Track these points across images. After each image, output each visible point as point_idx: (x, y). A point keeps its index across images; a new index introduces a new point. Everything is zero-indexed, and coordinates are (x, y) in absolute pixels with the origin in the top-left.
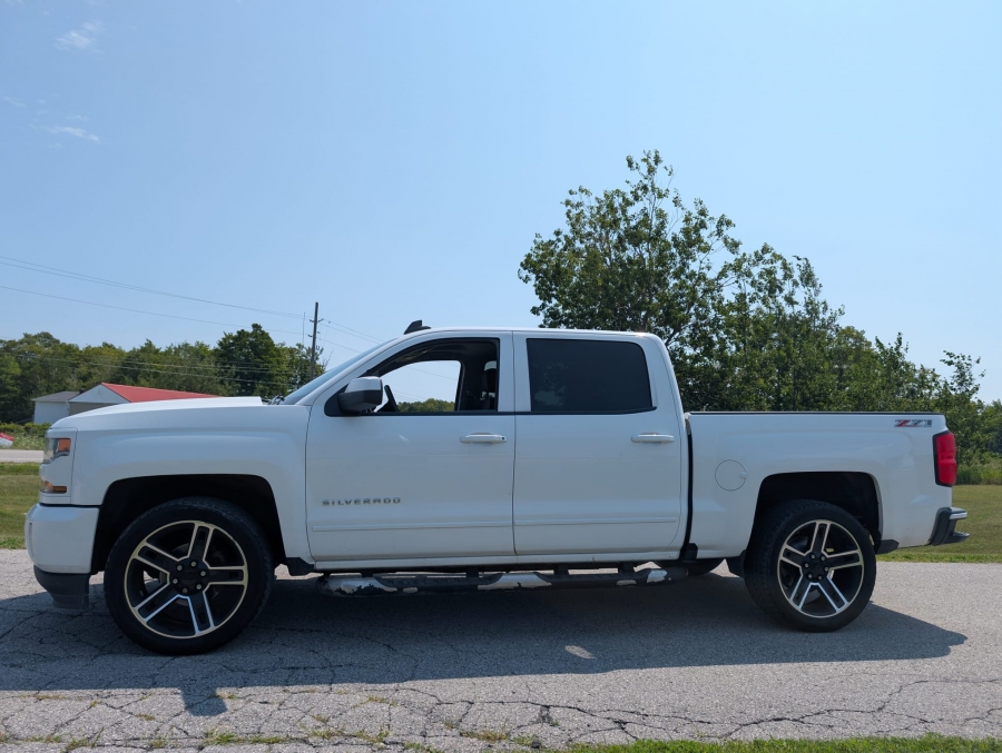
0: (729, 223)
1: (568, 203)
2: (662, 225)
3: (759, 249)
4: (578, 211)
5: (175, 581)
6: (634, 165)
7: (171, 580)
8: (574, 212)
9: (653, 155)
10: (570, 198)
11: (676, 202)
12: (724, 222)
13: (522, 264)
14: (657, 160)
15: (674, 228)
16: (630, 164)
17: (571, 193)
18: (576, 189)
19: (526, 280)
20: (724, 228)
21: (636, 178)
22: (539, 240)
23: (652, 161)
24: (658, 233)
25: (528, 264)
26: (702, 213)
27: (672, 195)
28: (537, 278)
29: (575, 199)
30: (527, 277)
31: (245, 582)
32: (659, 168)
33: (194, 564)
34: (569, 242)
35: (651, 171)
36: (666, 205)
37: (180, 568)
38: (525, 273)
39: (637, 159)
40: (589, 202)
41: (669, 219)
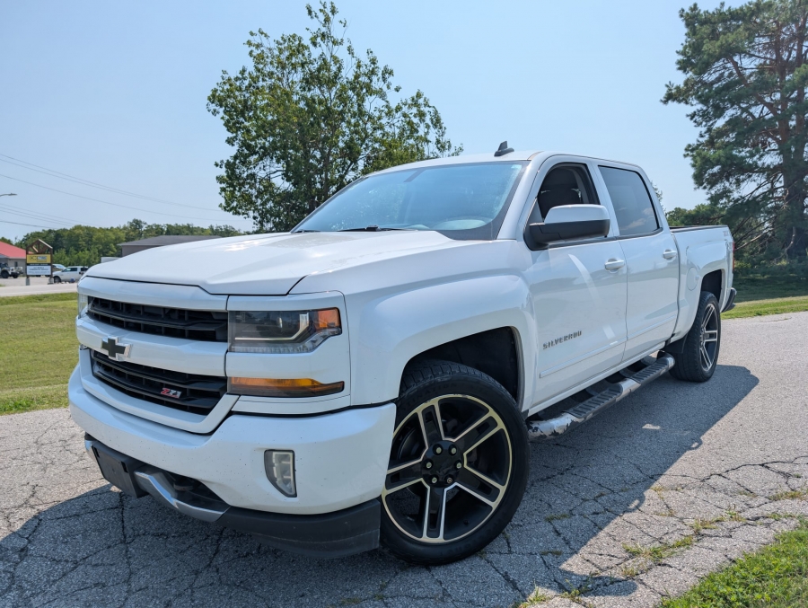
0: (391, 73)
1: (249, 43)
2: (339, 69)
3: (415, 95)
4: (259, 52)
5: (434, 481)
6: (313, 13)
7: (429, 482)
8: (256, 52)
9: (329, 6)
10: (251, 38)
11: (350, 50)
12: (388, 72)
13: (209, 99)
14: (333, 12)
15: (348, 73)
16: (310, 12)
17: (252, 34)
18: (255, 31)
19: (215, 113)
20: (387, 75)
21: (316, 25)
22: (226, 76)
23: (328, 10)
24: (336, 76)
25: (214, 98)
26: (373, 61)
27: (346, 44)
28: (225, 112)
29: (256, 40)
30: (215, 111)
31: (501, 425)
32: (335, 19)
33: (439, 450)
34: (255, 80)
35: (327, 20)
36: (341, 52)
37: (429, 465)
38: (213, 107)
39: (316, 8)
40: (269, 44)
41: (344, 65)
